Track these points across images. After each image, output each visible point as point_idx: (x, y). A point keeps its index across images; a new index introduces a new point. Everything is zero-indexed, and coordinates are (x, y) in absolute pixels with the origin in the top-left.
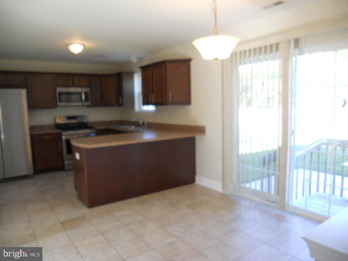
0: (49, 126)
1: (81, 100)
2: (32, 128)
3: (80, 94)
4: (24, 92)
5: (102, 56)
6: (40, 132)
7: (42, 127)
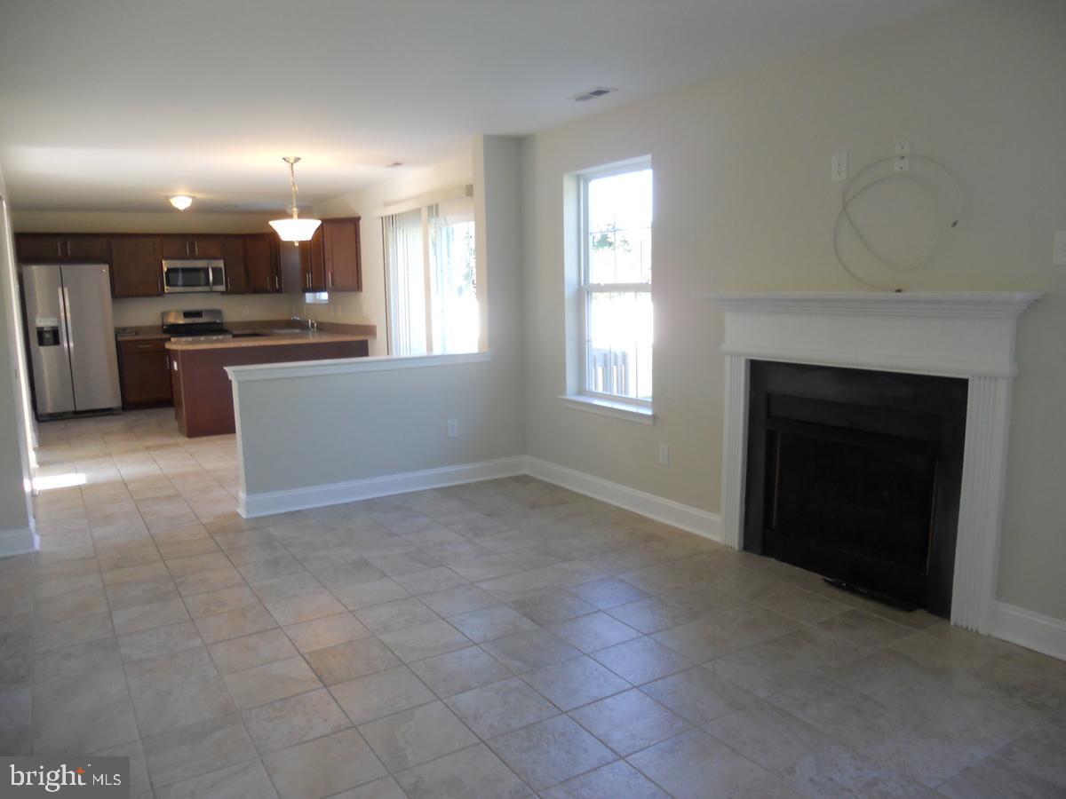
0: (150, 328)
1: (207, 283)
2: (119, 331)
3: (206, 271)
4: (105, 269)
5: (235, 206)
6: (134, 338)
7: (137, 330)
